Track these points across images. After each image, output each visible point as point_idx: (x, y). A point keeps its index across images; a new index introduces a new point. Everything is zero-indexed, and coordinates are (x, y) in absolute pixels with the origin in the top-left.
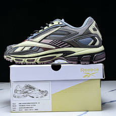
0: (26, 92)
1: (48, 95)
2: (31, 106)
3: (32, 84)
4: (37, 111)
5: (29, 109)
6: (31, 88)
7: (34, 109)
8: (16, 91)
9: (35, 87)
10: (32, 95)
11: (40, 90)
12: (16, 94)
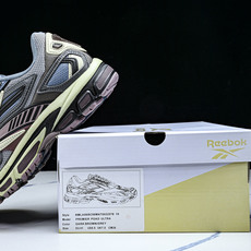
0: (91, 191)
1: (137, 198)
2: (100, 221)
3: (103, 175)
4: (113, 230)
5: (96, 226)
6: (101, 182)
7: (107, 226)
8: (69, 188)
9: (109, 180)
10: (103, 197)
11: (119, 187)
12: (70, 195)
